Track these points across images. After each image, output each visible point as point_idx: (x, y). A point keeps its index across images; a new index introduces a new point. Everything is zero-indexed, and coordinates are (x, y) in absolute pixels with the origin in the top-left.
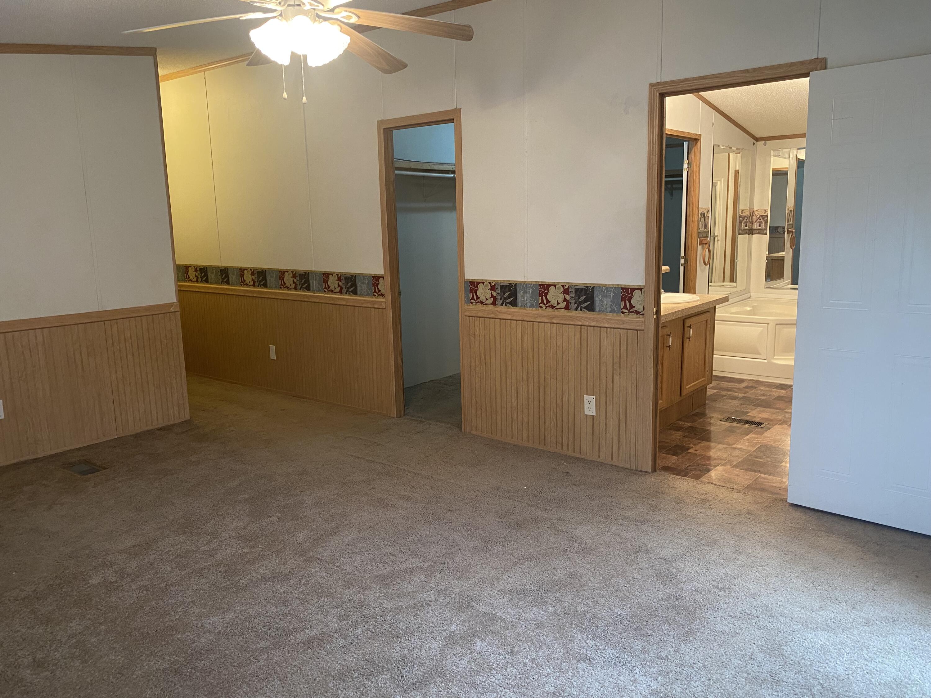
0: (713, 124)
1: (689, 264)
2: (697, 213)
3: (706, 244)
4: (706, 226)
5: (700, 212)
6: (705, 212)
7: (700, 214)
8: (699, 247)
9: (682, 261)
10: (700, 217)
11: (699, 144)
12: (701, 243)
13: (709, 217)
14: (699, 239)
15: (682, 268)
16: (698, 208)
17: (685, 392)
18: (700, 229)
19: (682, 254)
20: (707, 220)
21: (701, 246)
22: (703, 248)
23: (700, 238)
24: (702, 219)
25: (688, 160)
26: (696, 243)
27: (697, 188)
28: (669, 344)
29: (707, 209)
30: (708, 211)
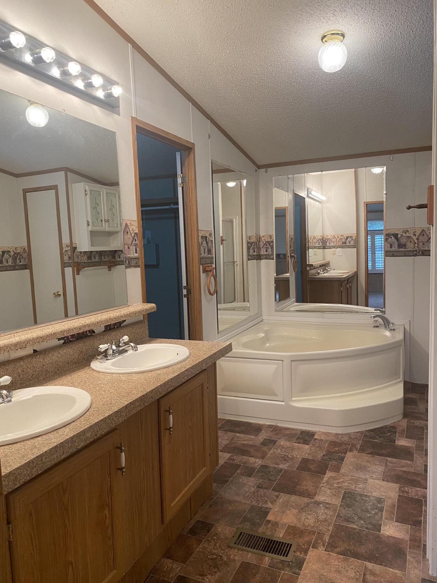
0: (209, 136)
1: (192, 295)
2: (196, 236)
3: (210, 271)
4: (209, 251)
5: (200, 235)
6: (207, 235)
7: (200, 238)
8: (203, 276)
9: (185, 292)
10: (200, 240)
11: (192, 154)
12: (205, 271)
13: (212, 241)
14: (201, 267)
15: (185, 300)
16: (198, 230)
17: (169, 515)
18: (202, 255)
19: (184, 284)
20: (210, 245)
21: (205, 274)
22: (207, 276)
23: (202, 265)
24: (204, 243)
25: (182, 173)
26: (197, 271)
27: (194, 207)
28: (121, 464)
29: (208, 232)
30: (210, 235)
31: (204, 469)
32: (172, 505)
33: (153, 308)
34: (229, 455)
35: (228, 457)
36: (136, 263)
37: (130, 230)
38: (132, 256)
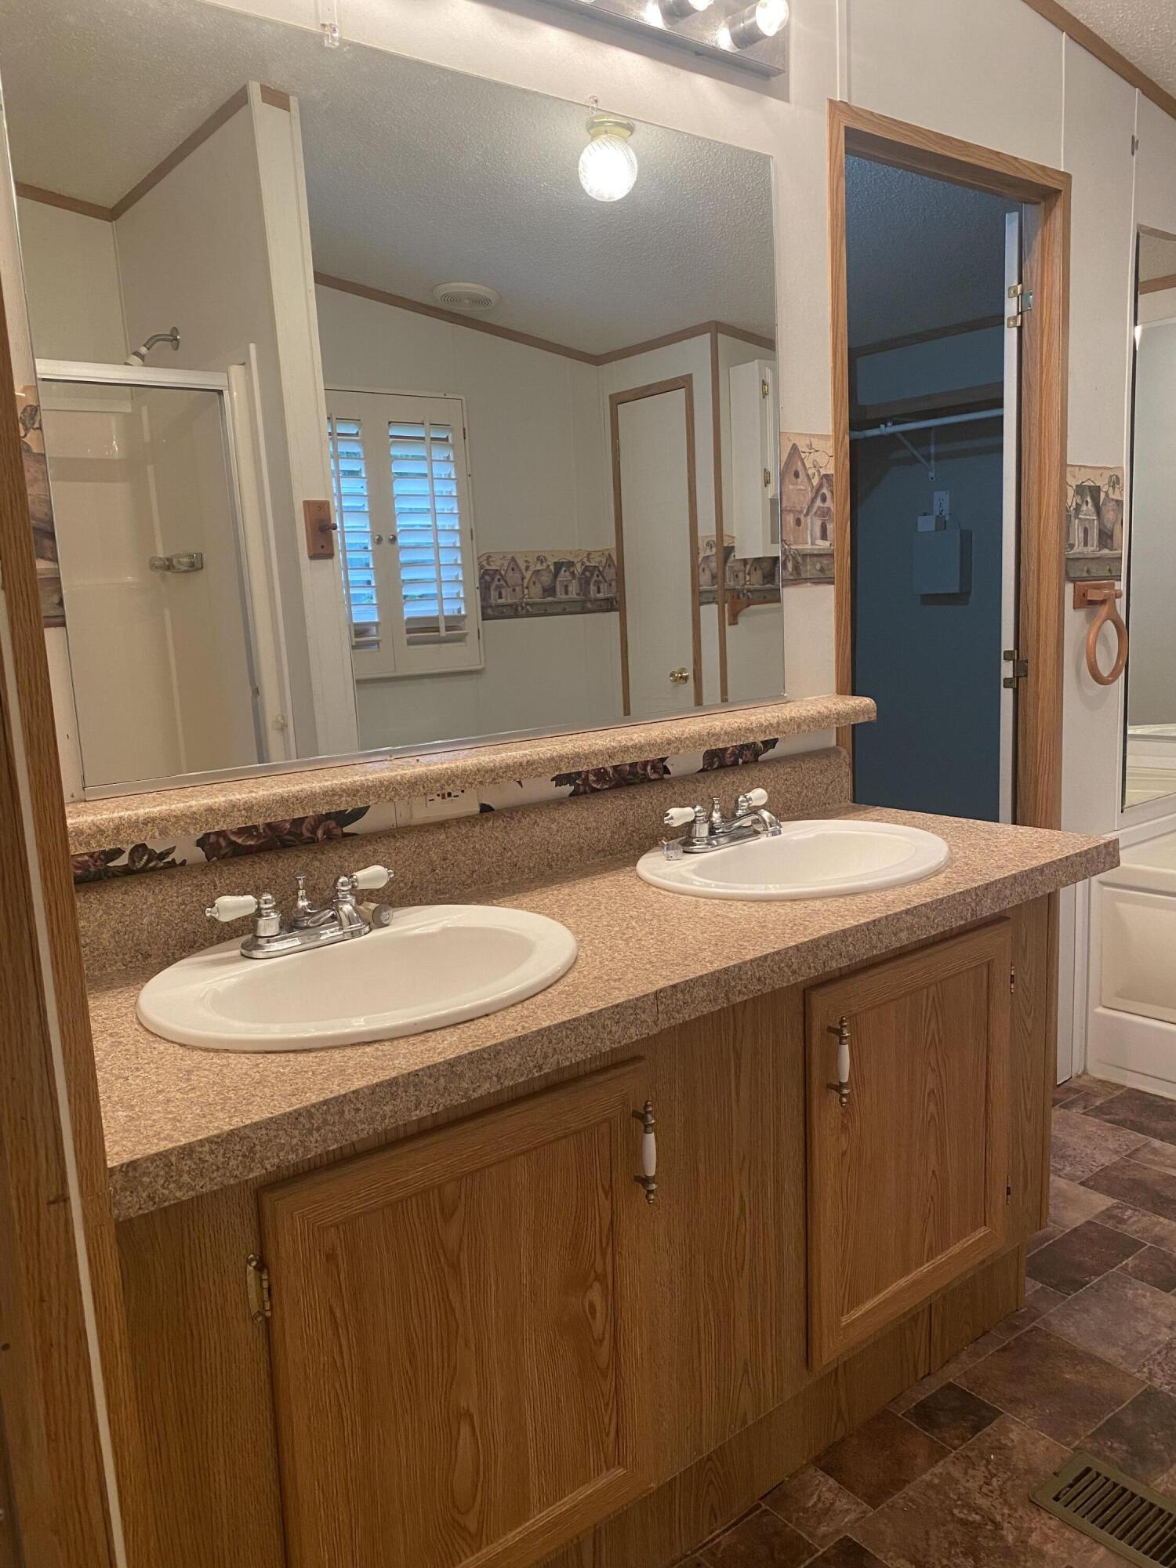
0: (1134, 144)
1: (1031, 677)
2: (1055, 485)
3: (1103, 602)
4: (1106, 537)
5: (1072, 482)
6: (1102, 482)
7: (1071, 492)
8: (1074, 619)
9: (1007, 670)
10: (1071, 499)
11: (1058, 212)
12: (1083, 602)
13: (1120, 503)
14: (1069, 588)
15: (1007, 695)
16: (1063, 464)
18: (1076, 549)
19: (1008, 643)
20: (1109, 516)
21: (1081, 614)
22: (1090, 618)
23: (1073, 581)
24: (1088, 508)
25: (1020, 282)
26: (1053, 602)
27: (1056, 390)
29: (1107, 474)
30: (1115, 482)
31: (982, 1232)
32: (845, 1320)
33: (865, 711)
34: (1110, 1202)
35: (1104, 1208)
36: (822, 570)
37: (807, 466)
38: (808, 547)
